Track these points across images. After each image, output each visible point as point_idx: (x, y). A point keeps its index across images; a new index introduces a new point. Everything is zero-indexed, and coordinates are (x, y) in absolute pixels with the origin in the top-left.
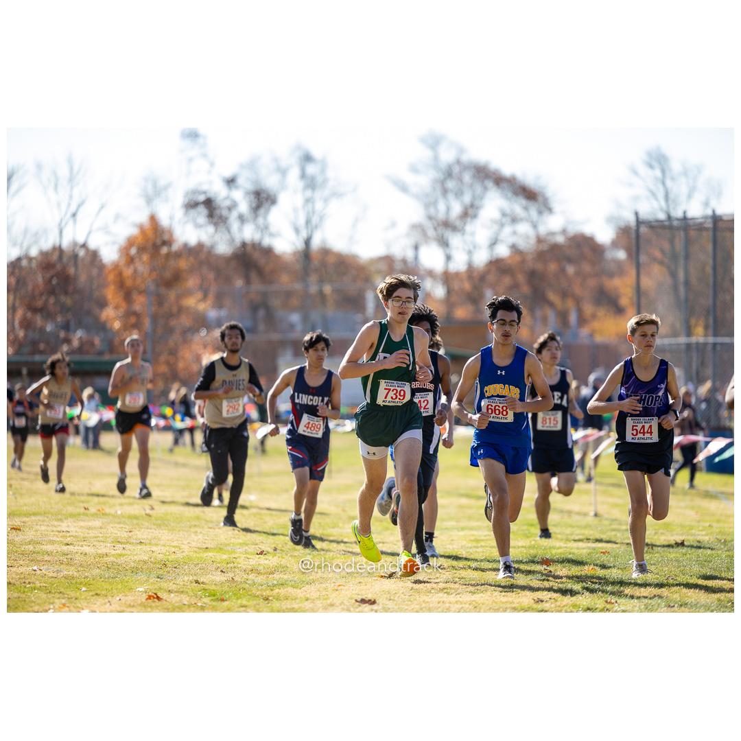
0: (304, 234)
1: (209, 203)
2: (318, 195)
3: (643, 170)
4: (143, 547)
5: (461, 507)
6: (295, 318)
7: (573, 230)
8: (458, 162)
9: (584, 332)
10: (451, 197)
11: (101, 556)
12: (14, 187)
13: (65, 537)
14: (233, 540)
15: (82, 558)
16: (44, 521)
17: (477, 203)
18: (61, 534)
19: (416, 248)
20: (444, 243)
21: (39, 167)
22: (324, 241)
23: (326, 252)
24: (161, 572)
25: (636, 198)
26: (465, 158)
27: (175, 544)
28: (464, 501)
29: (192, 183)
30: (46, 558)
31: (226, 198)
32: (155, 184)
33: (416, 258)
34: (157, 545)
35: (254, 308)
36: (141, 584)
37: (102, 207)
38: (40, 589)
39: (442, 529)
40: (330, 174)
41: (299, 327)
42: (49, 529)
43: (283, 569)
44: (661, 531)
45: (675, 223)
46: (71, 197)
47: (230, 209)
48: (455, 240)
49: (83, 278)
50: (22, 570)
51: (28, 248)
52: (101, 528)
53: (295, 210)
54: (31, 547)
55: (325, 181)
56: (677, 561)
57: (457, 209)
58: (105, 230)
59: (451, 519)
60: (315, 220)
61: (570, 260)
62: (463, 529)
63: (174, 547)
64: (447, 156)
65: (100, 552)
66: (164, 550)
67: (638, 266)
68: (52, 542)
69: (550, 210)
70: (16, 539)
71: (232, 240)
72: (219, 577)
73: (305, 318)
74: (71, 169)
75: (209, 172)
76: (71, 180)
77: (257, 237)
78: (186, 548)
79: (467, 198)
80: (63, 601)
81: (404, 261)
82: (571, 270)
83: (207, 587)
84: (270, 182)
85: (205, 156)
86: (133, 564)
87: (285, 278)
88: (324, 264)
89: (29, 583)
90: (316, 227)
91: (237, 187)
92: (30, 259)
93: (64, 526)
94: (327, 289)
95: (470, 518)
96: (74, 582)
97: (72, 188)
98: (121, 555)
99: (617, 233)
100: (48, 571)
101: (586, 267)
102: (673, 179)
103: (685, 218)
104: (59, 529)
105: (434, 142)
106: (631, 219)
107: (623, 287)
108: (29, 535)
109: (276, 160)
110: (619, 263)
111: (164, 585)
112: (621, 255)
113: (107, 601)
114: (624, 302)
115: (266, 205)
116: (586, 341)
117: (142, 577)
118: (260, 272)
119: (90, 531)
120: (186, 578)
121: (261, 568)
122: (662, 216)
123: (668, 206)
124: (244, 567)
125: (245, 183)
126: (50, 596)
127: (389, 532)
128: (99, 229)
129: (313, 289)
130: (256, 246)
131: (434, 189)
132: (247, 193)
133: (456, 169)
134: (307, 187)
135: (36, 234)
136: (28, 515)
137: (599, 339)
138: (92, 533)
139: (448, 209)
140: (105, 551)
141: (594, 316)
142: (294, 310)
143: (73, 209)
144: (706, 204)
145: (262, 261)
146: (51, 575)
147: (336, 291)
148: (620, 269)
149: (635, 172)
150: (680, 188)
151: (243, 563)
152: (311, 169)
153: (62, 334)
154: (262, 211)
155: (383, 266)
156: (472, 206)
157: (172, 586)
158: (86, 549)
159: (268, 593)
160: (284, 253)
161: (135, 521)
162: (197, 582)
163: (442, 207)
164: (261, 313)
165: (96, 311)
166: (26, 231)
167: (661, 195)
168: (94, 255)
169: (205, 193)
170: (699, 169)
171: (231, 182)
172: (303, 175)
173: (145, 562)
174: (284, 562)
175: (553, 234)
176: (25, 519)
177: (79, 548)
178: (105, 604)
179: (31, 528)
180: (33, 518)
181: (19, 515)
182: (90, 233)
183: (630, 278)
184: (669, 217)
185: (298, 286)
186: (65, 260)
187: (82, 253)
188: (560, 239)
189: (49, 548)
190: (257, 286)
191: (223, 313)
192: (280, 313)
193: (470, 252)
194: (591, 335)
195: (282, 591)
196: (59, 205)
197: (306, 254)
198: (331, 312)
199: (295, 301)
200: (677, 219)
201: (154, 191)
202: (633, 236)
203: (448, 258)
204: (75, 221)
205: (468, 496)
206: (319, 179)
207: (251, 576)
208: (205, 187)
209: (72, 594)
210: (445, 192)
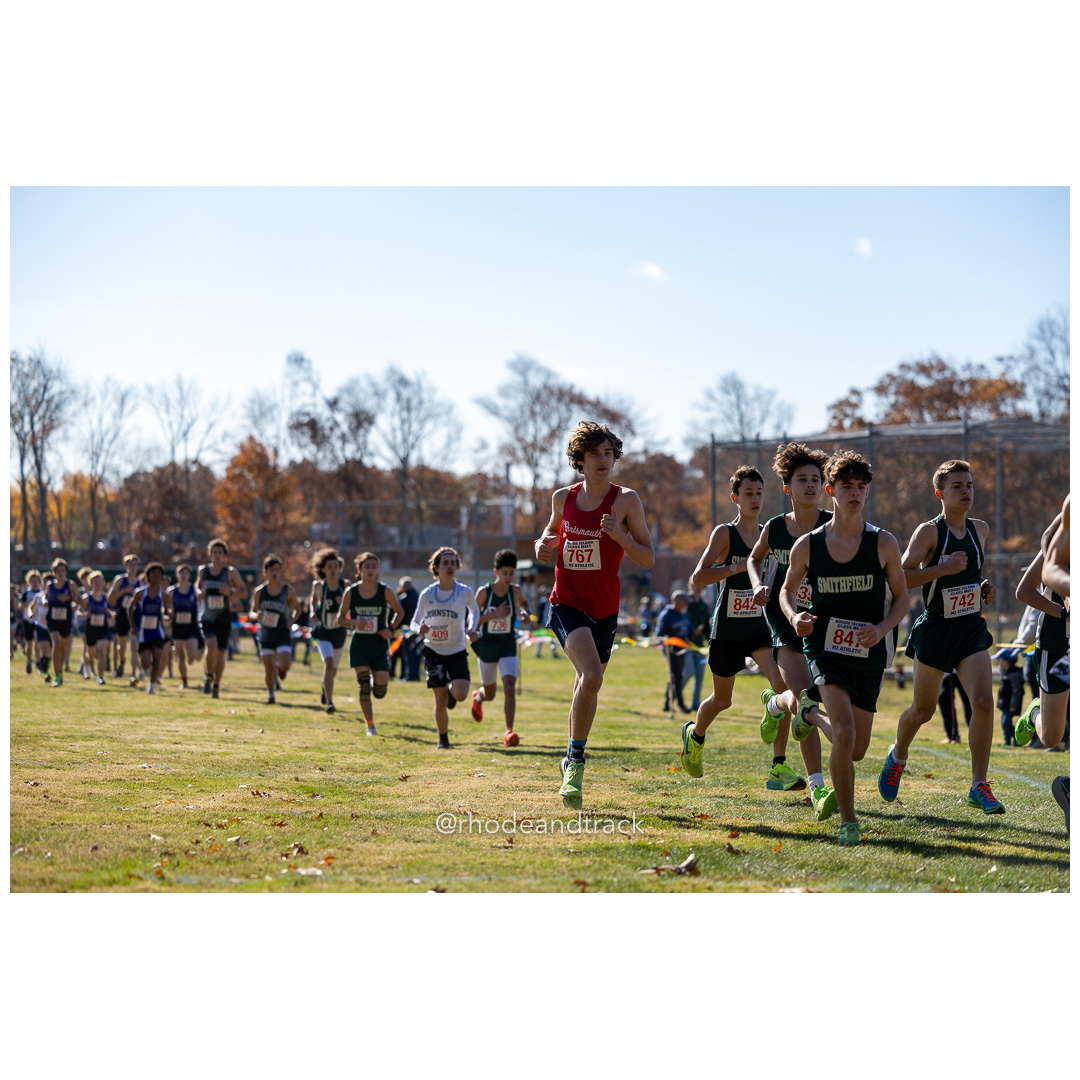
0: (402, 454)
1: (313, 425)
2: (413, 415)
3: (719, 395)
4: (247, 746)
5: (547, 709)
6: (394, 531)
7: (653, 451)
8: (546, 387)
9: (665, 545)
10: (539, 419)
11: (207, 754)
12: (128, 408)
13: (174, 736)
14: (332, 740)
15: (189, 756)
16: (154, 721)
17: (563, 425)
18: (170, 733)
19: (508, 466)
20: (532, 463)
21: (150, 390)
22: (420, 459)
23: (423, 469)
24: (262, 770)
25: (713, 421)
26: (553, 382)
27: (277, 743)
28: (549, 704)
29: (296, 405)
30: (155, 756)
31: (328, 420)
32: (261, 404)
33: (507, 477)
34: (259, 744)
35: (355, 522)
36: (244, 781)
37: (211, 426)
38: (148, 785)
39: (528, 730)
40: (425, 396)
41: (397, 540)
42: (159, 728)
43: (378, 767)
44: (733, 733)
45: (749, 445)
46: (182, 417)
47: (332, 429)
48: (543, 460)
49: (194, 494)
50: (132, 767)
51: (141, 465)
52: (208, 728)
53: (394, 430)
54: (141, 746)
55: (421, 402)
56: (747, 762)
57: (545, 431)
58: (213, 448)
59: (536, 721)
60: (411, 439)
61: (651, 479)
62: (547, 730)
63: (276, 746)
64: (536, 381)
65: (206, 750)
66: (266, 748)
67: (714, 485)
68: (162, 741)
69: (633, 433)
70: (128, 738)
71: (335, 458)
72: (317, 775)
73: (403, 532)
74: (181, 389)
75: (313, 395)
76: (183, 400)
77: (358, 456)
78: (287, 747)
79: (554, 422)
80: (170, 797)
81: (496, 479)
82: (651, 488)
83: (306, 784)
84: (369, 404)
85: (309, 379)
86: (236, 763)
87: (385, 494)
88: (420, 481)
89: (139, 780)
90: (413, 446)
91: (339, 411)
92: (146, 474)
93: (173, 726)
94: (424, 505)
95: (554, 720)
96: (181, 779)
97: (183, 408)
98: (225, 754)
99: (696, 454)
100: (158, 769)
101: (667, 486)
102: (747, 403)
103: (758, 441)
104: (168, 729)
105: (523, 367)
106: (707, 439)
107: (701, 503)
108: (141, 734)
109: (373, 385)
110: (697, 482)
111: (266, 782)
112: (699, 474)
113: (211, 797)
114: (701, 518)
115: (366, 425)
116: (666, 554)
117: (247, 775)
118: (360, 489)
119: (198, 731)
120: (286, 776)
121: (357, 766)
122: (737, 438)
123: (743, 430)
124: (341, 766)
125: (345, 404)
126: (158, 792)
127: (478, 733)
128: (209, 448)
129: (411, 505)
130: (357, 464)
131: (522, 412)
132: (348, 415)
133: (544, 395)
134: (402, 409)
135: (148, 451)
136: (140, 715)
137: (677, 552)
138: (199, 733)
139: (537, 430)
140: (210, 750)
141: (674, 531)
142: (393, 524)
143: (184, 427)
144: (778, 427)
145: (361, 478)
146: (159, 772)
147: (430, 506)
148: (698, 486)
149: (711, 397)
150: (754, 412)
151: (340, 762)
152: (406, 393)
153: (176, 546)
154: (361, 432)
155: (476, 483)
156: (559, 427)
157: (272, 783)
158: (193, 748)
159: (363, 790)
160: (384, 471)
161: (240, 722)
162: (297, 779)
163: (531, 429)
164: (362, 527)
165: (209, 524)
166: (138, 449)
167: (736, 418)
168: (205, 472)
169: (308, 414)
170: (772, 394)
171: (333, 404)
172: (399, 397)
173: (248, 760)
174: (377, 761)
175: (634, 454)
176: (138, 719)
177: (187, 747)
178: (209, 800)
179: (142, 727)
180: (145, 718)
181: (132, 715)
182: (200, 450)
183: (708, 496)
184: (744, 440)
185: (397, 502)
186: (178, 475)
187: (194, 468)
188: (642, 459)
189: (159, 746)
190: (358, 501)
191: (327, 526)
192: (380, 527)
193: (557, 472)
194: (671, 549)
195: (376, 789)
196: (171, 425)
197: (402, 472)
198: (427, 527)
199: (393, 517)
200: (752, 441)
201: (261, 411)
202: (710, 456)
203: (537, 477)
204: (186, 440)
205: (553, 699)
206: (415, 402)
207: (348, 774)
208: (310, 409)
209: (179, 790)
210: (533, 414)
